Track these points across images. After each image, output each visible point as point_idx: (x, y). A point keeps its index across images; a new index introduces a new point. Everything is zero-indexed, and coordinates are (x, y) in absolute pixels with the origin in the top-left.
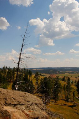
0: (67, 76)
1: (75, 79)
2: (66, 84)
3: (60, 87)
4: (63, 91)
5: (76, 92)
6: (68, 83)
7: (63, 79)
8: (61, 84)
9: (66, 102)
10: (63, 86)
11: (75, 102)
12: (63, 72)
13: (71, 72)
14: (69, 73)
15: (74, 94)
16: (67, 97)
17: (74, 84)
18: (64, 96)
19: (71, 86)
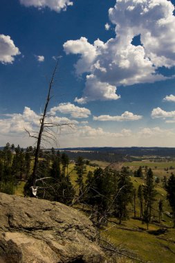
0: (146, 167)
1: (164, 173)
2: (144, 184)
3: (131, 190)
4: (137, 200)
5: (166, 202)
6: (149, 182)
7: (138, 174)
8: (132, 183)
9: (143, 223)
10: (137, 189)
11: (164, 224)
12: (137, 157)
13: (155, 157)
14: (151, 160)
15: (161, 204)
16: (146, 212)
17: (161, 183)
18: (138, 210)
19: (155, 189)
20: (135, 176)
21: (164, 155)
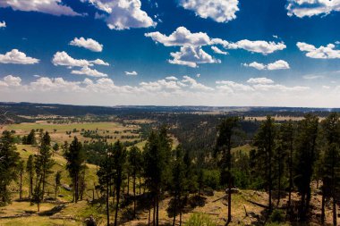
0: (42, 130)
1: (66, 137)
2: (36, 153)
3: (17, 163)
4: (26, 175)
5: (66, 173)
6: (44, 150)
7: (29, 140)
8: (18, 154)
9: (32, 205)
10: (26, 161)
11: (60, 199)
12: (29, 117)
13: (55, 117)
14: (49, 121)
15: (58, 177)
16: (38, 189)
17: (60, 151)
18: (26, 188)
19: (52, 157)
20: (24, 143)
21: (66, 115)
